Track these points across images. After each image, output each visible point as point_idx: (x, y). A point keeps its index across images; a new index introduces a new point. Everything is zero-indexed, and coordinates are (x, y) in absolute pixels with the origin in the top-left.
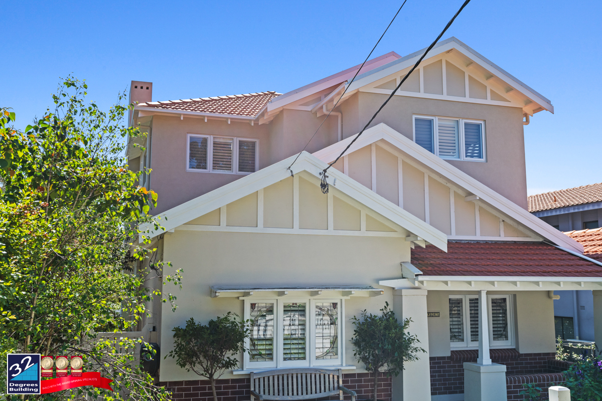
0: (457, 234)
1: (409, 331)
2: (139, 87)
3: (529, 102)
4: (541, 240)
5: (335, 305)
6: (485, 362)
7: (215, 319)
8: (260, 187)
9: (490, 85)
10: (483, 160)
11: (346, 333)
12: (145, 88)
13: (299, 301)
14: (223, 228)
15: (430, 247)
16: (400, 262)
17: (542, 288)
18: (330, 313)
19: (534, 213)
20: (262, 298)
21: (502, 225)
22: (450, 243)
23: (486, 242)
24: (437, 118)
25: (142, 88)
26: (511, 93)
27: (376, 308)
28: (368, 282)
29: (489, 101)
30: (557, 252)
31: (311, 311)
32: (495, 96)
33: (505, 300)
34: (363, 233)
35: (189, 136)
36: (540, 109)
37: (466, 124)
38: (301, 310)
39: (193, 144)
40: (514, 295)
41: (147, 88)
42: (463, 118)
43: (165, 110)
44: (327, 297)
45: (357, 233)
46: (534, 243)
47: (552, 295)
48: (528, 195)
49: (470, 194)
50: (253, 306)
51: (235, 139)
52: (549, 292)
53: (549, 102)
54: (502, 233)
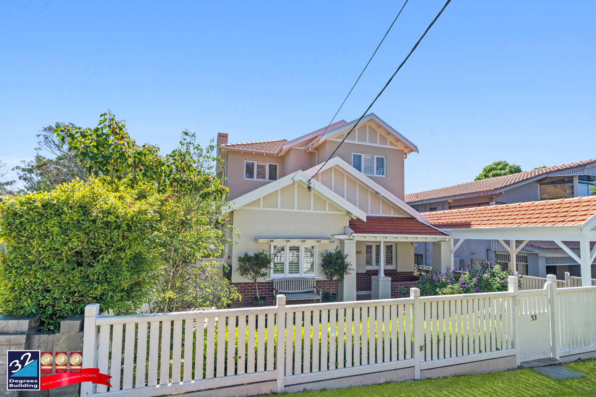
0: (371, 213)
1: (347, 260)
2: (222, 136)
3: (407, 147)
4: (410, 217)
5: (313, 247)
6: (381, 276)
7: (257, 253)
8: (279, 188)
9: (389, 138)
10: (384, 176)
11: (318, 261)
12: (224, 137)
13: (297, 245)
14: (261, 208)
15: (358, 219)
16: (343, 226)
17: (409, 240)
18: (311, 251)
19: (407, 203)
20: (279, 243)
21: (392, 209)
22: (368, 218)
23: (385, 217)
24: (363, 154)
26: (399, 142)
27: (332, 249)
28: (329, 235)
29: (388, 146)
30: (417, 223)
31: (302, 250)
32: (391, 144)
33: (392, 246)
34: (327, 212)
35: (245, 161)
36: (412, 151)
37: (377, 158)
38: (297, 249)
39: (248, 165)
40: (396, 243)
42: (376, 155)
43: (234, 148)
44: (310, 243)
45: (324, 212)
46: (407, 218)
47: (414, 244)
48: (405, 195)
49: (378, 193)
50: (275, 247)
51: (267, 163)
52: (412, 242)
53: (416, 147)
54: (392, 213)
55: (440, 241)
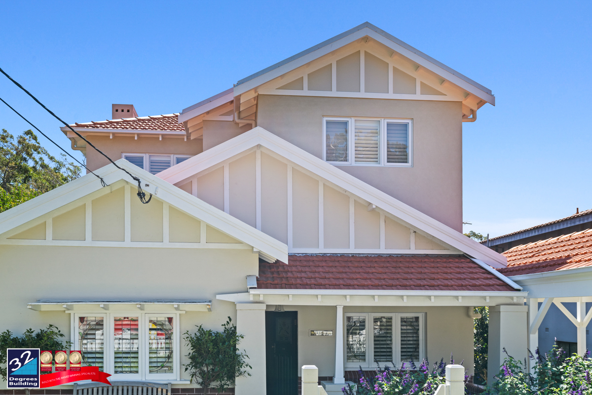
2: (120, 110)
3: (467, 94)
5: (170, 320)
10: (409, 165)
11: (181, 350)
12: (125, 111)
13: (131, 315)
14: (49, 241)
16: (246, 275)
21: (412, 237)
24: (353, 119)
25: (123, 111)
29: (418, 96)
30: (473, 265)
31: (144, 326)
32: (426, 89)
33: (417, 319)
34: (203, 245)
35: (123, 155)
37: (388, 125)
38: (132, 325)
41: (128, 111)
42: (385, 118)
44: (161, 312)
45: (195, 246)
47: (472, 313)
50: (82, 319)
51: (172, 156)
52: (467, 308)
54: (413, 246)
55: (499, 305)
